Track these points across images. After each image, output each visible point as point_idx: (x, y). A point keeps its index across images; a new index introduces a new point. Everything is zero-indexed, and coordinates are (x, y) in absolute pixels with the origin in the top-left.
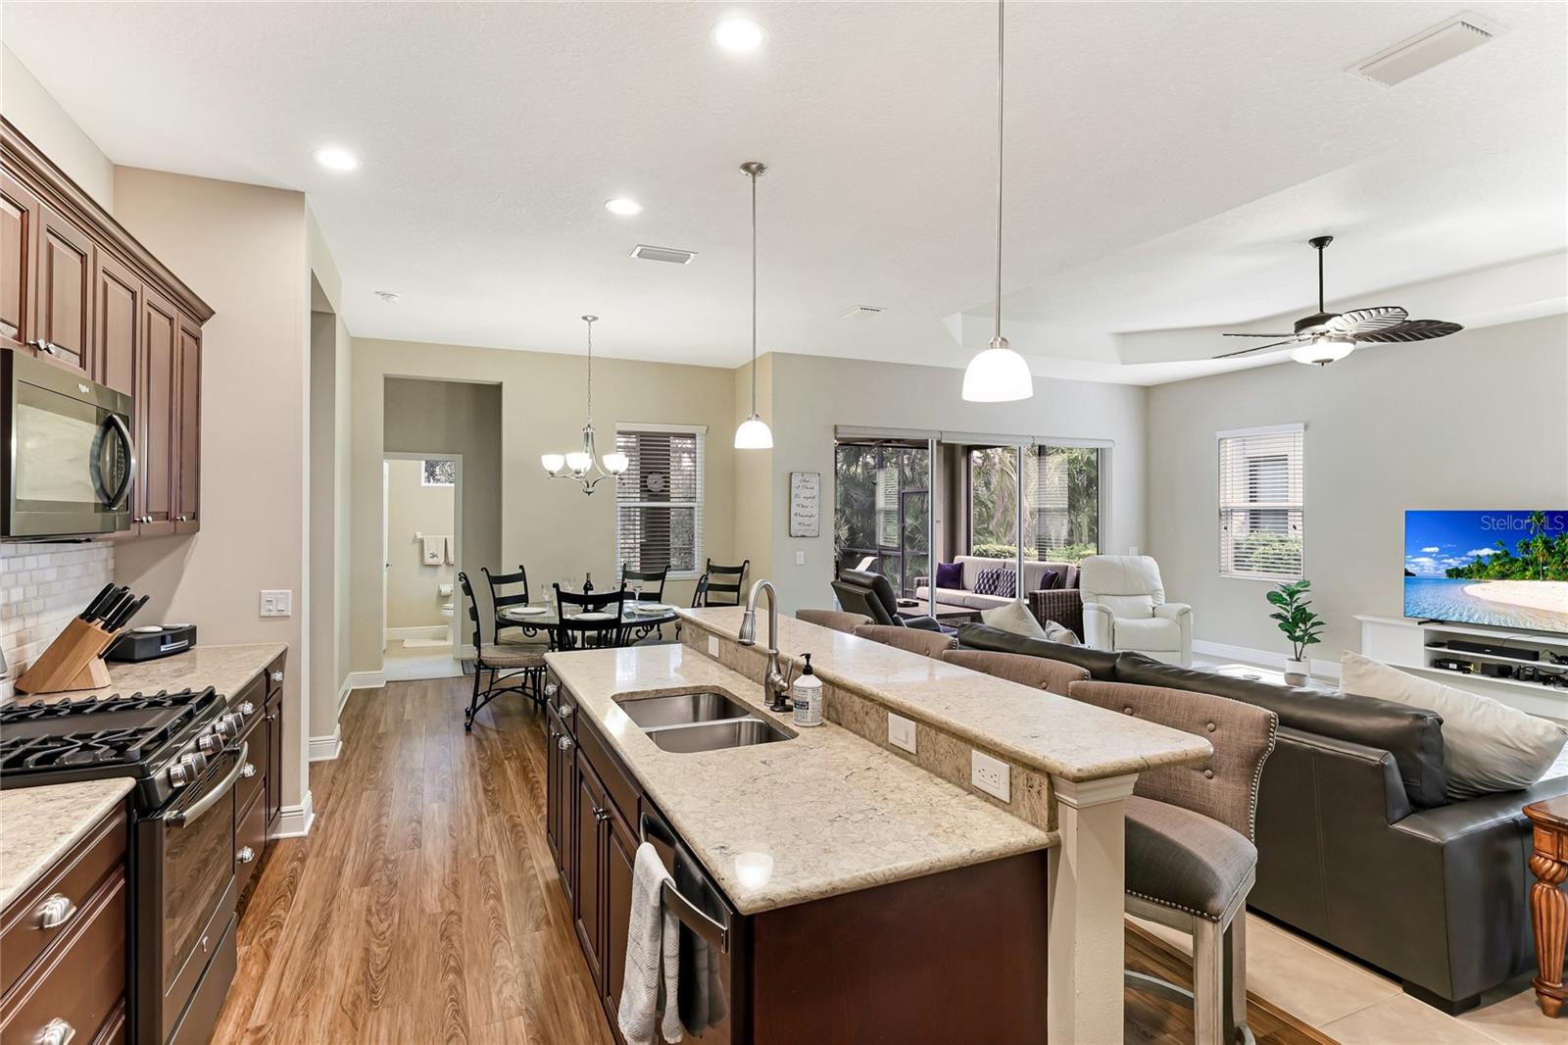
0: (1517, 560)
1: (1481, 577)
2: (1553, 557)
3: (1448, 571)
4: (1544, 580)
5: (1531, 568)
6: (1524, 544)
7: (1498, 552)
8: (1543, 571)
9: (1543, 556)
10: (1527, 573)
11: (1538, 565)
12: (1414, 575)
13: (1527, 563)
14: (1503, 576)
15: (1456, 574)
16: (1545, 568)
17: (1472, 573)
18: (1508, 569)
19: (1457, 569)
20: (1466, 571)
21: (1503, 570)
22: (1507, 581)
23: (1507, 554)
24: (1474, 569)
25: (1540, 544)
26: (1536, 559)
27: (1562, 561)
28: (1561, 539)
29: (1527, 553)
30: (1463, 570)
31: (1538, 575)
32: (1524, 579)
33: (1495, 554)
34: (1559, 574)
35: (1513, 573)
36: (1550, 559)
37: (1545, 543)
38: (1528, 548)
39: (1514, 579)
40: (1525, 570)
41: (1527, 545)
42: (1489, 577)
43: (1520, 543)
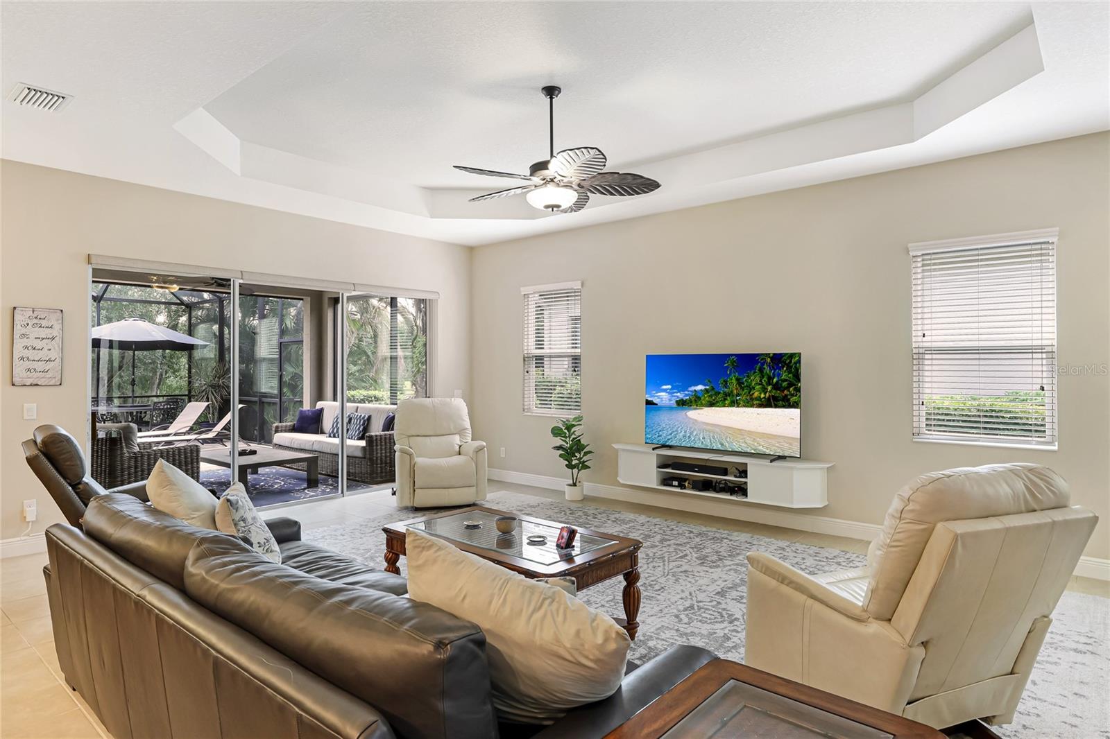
0: (720, 393)
1: (697, 406)
2: (743, 390)
3: (677, 402)
4: (738, 406)
5: (728, 398)
6: (724, 381)
7: (708, 387)
8: (737, 400)
9: (737, 389)
10: (727, 402)
11: (733, 396)
12: (656, 404)
13: (726, 395)
14: (711, 404)
15: (682, 404)
16: (738, 398)
17: (691, 402)
18: (715, 399)
19: (682, 400)
20: (688, 401)
21: (711, 400)
22: (713, 408)
23: (713, 389)
24: (693, 399)
25: (734, 381)
26: (732, 392)
27: (749, 393)
28: (748, 377)
29: (726, 388)
30: (686, 401)
31: (734, 403)
32: (724, 406)
33: (706, 389)
34: (748, 403)
35: (717, 402)
36: (741, 392)
37: (738, 380)
38: (726, 384)
39: (718, 406)
40: (725, 399)
41: (726, 382)
42: (703, 405)
43: (721, 381)
